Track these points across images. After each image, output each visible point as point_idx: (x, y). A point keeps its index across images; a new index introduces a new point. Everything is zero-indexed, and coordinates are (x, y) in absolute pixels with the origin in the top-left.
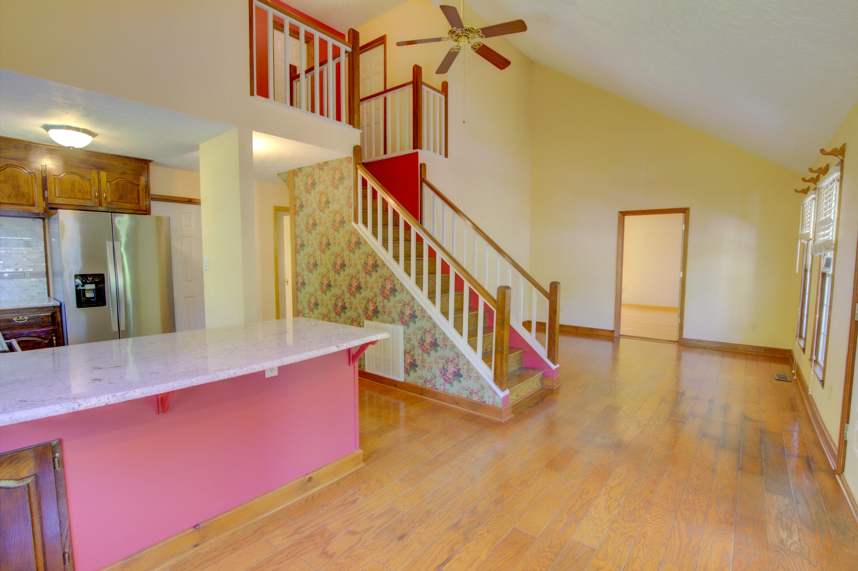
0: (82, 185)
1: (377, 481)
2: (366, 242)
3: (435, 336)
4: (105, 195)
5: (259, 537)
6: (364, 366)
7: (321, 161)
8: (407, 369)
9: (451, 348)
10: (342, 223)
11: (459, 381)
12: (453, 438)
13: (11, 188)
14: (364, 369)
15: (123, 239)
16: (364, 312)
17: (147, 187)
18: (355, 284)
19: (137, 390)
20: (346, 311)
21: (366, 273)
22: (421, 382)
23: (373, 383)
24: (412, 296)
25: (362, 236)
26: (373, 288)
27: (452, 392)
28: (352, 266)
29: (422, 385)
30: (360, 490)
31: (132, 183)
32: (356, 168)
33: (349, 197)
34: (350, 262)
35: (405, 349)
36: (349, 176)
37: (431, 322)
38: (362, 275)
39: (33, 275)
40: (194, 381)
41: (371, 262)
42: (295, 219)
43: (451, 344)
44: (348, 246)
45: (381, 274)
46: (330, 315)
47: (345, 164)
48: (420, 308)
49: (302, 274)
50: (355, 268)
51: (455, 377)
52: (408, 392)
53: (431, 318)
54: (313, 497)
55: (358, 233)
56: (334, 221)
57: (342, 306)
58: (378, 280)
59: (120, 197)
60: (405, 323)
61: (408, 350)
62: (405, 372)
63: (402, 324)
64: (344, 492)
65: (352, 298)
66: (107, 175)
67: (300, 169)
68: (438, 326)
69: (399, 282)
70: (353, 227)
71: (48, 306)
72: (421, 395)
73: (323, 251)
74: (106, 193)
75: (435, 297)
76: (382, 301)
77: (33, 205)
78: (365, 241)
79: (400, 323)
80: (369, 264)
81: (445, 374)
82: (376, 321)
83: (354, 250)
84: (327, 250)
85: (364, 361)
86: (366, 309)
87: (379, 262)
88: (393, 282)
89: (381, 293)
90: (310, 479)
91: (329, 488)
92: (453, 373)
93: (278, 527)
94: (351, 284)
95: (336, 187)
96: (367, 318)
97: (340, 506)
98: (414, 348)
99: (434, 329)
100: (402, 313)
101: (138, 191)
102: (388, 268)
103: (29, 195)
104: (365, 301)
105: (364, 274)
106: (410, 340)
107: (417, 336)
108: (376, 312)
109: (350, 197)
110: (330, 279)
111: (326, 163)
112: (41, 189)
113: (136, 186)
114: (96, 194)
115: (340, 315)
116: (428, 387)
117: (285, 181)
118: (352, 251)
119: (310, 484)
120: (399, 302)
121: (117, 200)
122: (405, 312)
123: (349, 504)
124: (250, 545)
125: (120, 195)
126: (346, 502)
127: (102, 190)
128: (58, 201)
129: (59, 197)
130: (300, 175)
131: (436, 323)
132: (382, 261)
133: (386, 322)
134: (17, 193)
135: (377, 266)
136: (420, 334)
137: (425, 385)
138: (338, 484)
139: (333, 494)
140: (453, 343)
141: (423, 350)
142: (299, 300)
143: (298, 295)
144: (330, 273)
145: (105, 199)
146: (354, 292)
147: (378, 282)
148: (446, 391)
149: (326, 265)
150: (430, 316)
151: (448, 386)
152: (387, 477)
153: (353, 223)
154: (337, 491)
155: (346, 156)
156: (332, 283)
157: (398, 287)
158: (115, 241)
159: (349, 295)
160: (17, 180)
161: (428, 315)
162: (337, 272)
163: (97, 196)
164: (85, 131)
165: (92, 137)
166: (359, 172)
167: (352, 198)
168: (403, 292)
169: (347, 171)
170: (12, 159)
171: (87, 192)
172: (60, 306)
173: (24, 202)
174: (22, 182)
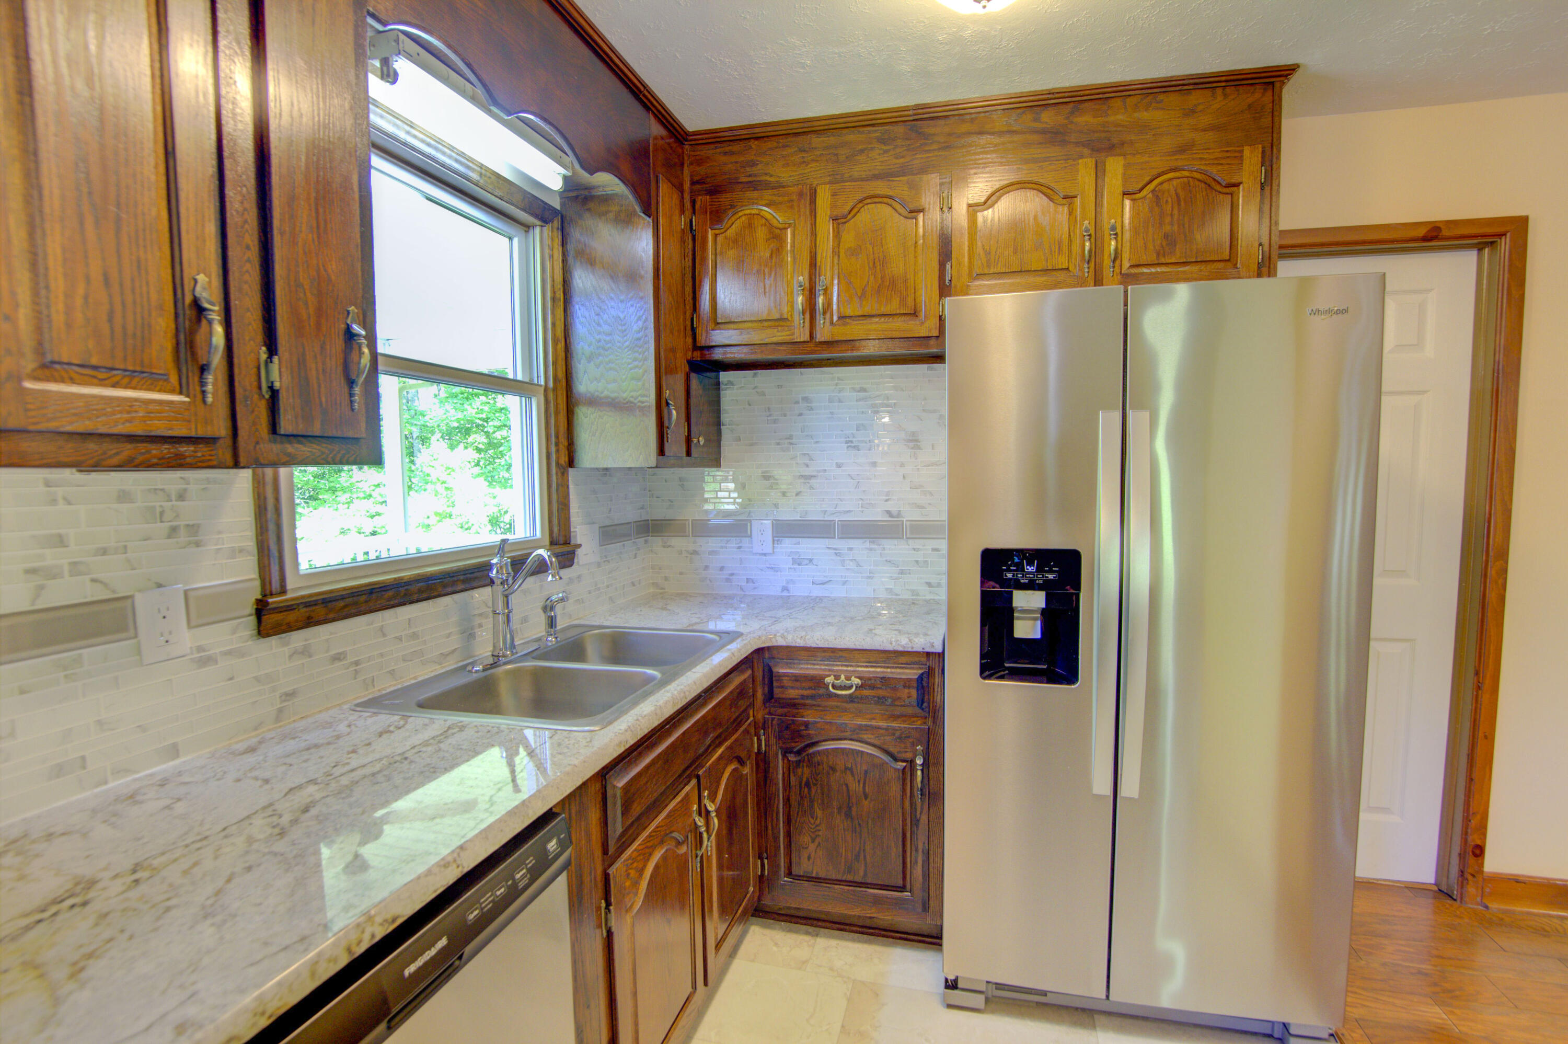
0: (1046, 220)
4: (1113, 243)
13: (867, 268)
15: (1166, 400)
17: (1267, 188)
31: (1211, 181)
39: (920, 531)
59: (1164, 244)
66: (1127, 166)
71: (910, 650)
74: (1119, 238)
77: (914, 314)
101: (1233, 208)
103: (906, 281)
112: (935, 259)
113: (1227, 190)
114: (1087, 244)
121: (1153, 258)
125: (1166, 236)
127: (1106, 227)
128: (980, 287)
129: (980, 277)
134: (880, 282)
145: (1114, 261)
158: (1132, 408)
160: (881, 239)
163: (1090, 251)
170: (876, 177)
171: (1060, 243)
172: (941, 655)
173: (893, 307)
174: (892, 243)
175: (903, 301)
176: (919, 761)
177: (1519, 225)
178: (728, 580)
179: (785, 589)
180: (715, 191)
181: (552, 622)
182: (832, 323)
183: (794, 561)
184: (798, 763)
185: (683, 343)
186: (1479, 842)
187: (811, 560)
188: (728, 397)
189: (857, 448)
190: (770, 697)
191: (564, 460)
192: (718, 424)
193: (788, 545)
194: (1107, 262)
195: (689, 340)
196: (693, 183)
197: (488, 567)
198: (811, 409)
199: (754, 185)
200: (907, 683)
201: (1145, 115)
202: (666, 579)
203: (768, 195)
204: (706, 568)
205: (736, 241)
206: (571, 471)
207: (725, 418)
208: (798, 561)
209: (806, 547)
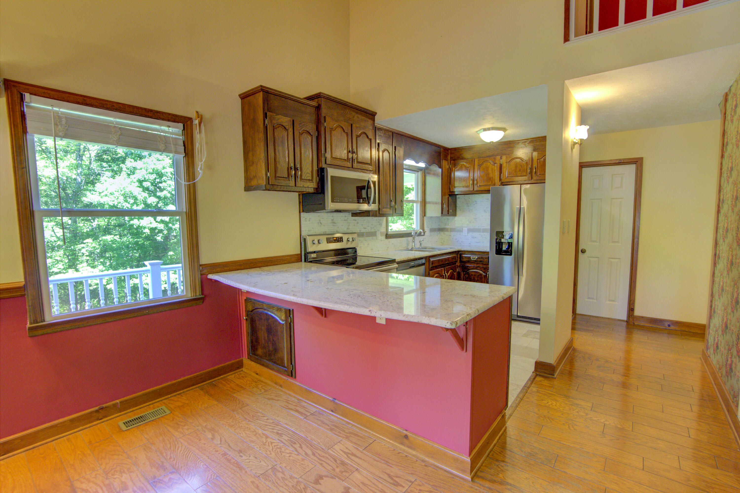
0: (521, 166)
4: (535, 170)
13: (485, 176)
42: (722, 163)
54: (399, 453)
64: (412, 474)
66: (538, 154)
67: (730, 90)
71: (483, 251)
90: (406, 437)
97: (389, 475)
112: (499, 174)
114: (529, 170)
119: (406, 441)
123: (392, 482)
126: (396, 479)
127: (534, 167)
128: (508, 180)
129: (508, 177)
130: (729, 98)
134: (488, 178)
138: (427, 466)
139: (408, 466)
154: (414, 468)
160: (488, 170)
163: (530, 172)
164: (495, 129)
165: (502, 132)
170: (487, 157)
171: (524, 170)
172: (489, 253)
173: (490, 184)
174: (490, 171)
175: (492, 182)
177: (642, 159)
178: (457, 242)
179: (470, 244)
180: (455, 160)
181: (421, 244)
182: (478, 187)
183: (472, 238)
184: (466, 274)
185: (447, 191)
186: (632, 307)
187: (476, 237)
188: (458, 201)
189: (486, 212)
190: (461, 260)
191: (424, 215)
192: (456, 207)
193: (471, 234)
194: (534, 174)
195: (449, 190)
196: (450, 158)
197: (411, 233)
198: (476, 203)
199: (463, 158)
200: (486, 258)
202: (444, 241)
203: (465, 161)
204: (453, 239)
205: (459, 170)
206: (425, 217)
207: (457, 205)
208: (473, 238)
209: (475, 234)
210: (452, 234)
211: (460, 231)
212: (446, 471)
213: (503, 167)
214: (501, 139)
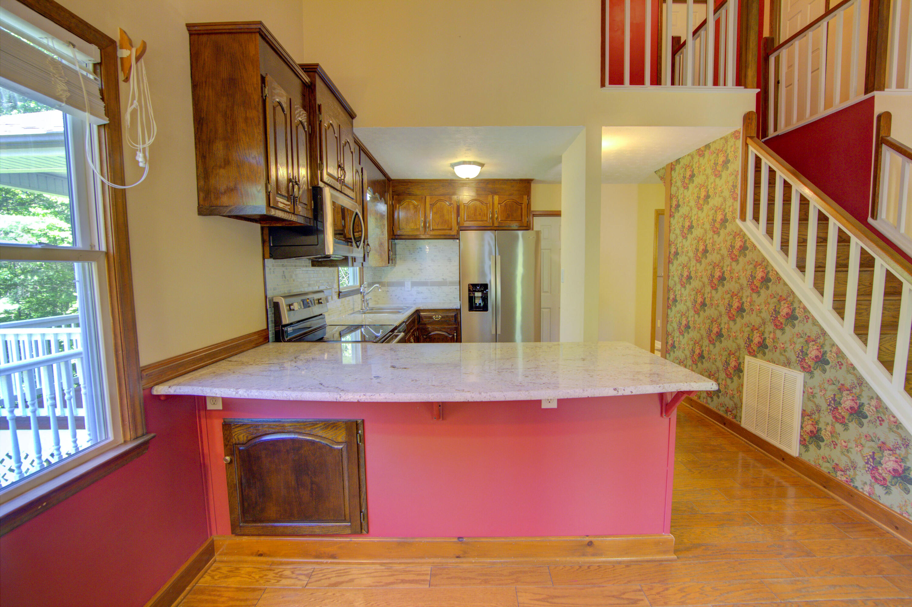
0: (481, 209)
1: (681, 590)
2: (755, 247)
3: (860, 400)
5: (512, 581)
6: (741, 418)
7: (701, 145)
8: (805, 440)
9: (892, 427)
10: (723, 222)
11: (905, 489)
12: (858, 586)
13: (439, 217)
14: (740, 422)
16: (746, 343)
17: (529, 205)
18: (736, 305)
19: (382, 394)
20: (722, 339)
21: (752, 290)
22: (828, 468)
23: (750, 445)
24: (822, 329)
25: (749, 239)
26: (760, 312)
27: (888, 503)
28: (734, 280)
29: (829, 473)
30: (652, 589)
31: (517, 203)
32: (747, 144)
33: (734, 186)
34: (732, 275)
35: (804, 409)
36: (736, 157)
37: (854, 374)
38: (747, 292)
39: (452, 283)
40: (430, 396)
41: (759, 274)
42: (670, 222)
43: (892, 419)
44: (730, 253)
45: (773, 292)
46: (703, 342)
47: (732, 141)
48: (834, 349)
49: (674, 289)
50: (737, 283)
51: (896, 480)
52: (802, 476)
53: (854, 368)
54: (589, 567)
55: (745, 234)
56: (714, 220)
57: (717, 332)
58: (769, 300)
59: (508, 216)
60: (807, 370)
61: (808, 411)
62: (800, 444)
63: (802, 370)
64: (629, 582)
65: (731, 323)
66: (499, 198)
67: (678, 161)
68: (866, 383)
69: (802, 306)
70: (737, 226)
71: (453, 308)
72: (824, 487)
73: (699, 261)
74: (498, 214)
75: (867, 334)
76: (772, 331)
77: (451, 229)
78: (754, 245)
79: (799, 367)
80: (757, 277)
81: (875, 468)
82: (762, 359)
83: (738, 258)
84: (704, 259)
85: (741, 412)
86: (749, 340)
87: (772, 275)
88: (792, 304)
89: (772, 319)
90: (590, 544)
91: (614, 566)
92: (891, 471)
93: (534, 583)
94: (730, 303)
95: (718, 175)
96: (749, 352)
97: (613, 596)
98: (820, 411)
99: (858, 388)
100: (803, 353)
101: (521, 209)
102: (785, 284)
103: (449, 221)
104: (748, 329)
105: (749, 291)
106: (813, 397)
107: (827, 392)
108: (762, 346)
109: (736, 186)
110: (706, 296)
111: (708, 146)
112: (456, 216)
113: (520, 205)
114: (491, 215)
115: (714, 344)
116: (840, 478)
117: (662, 178)
118: (735, 259)
119: (590, 550)
120: (799, 335)
121: (505, 218)
122: (808, 352)
123: (626, 602)
124: (500, 585)
125: (508, 214)
126: (624, 596)
127: (495, 211)
128: (467, 224)
129: (466, 221)
130: (678, 168)
131: (863, 378)
132: (777, 273)
133: (776, 362)
134: (442, 221)
135: (769, 280)
136: (831, 391)
137: (834, 475)
138: (627, 566)
139: (615, 577)
140: (897, 419)
141: (835, 417)
142: (670, 319)
143: (669, 313)
144: (706, 288)
145: (497, 219)
146: (734, 315)
147: (769, 304)
148: (874, 497)
149: (702, 278)
150: (852, 365)
151: (879, 490)
152: (698, 592)
153: (738, 222)
154: (621, 575)
155: (733, 130)
156: (707, 301)
157: (798, 313)
159: (727, 318)
160: (442, 210)
161: (849, 363)
162: (714, 288)
163: (491, 217)
164: (475, 163)
165: (480, 168)
166: (751, 148)
167: (739, 186)
168: (807, 322)
169: (734, 151)
170: (441, 195)
171: (485, 214)
172: (460, 310)
173: (446, 227)
174: (445, 212)
175: (448, 226)
176: (455, 334)
178: (398, 299)
179: (415, 300)
180: (398, 195)
181: (368, 304)
182: (430, 231)
184: (426, 338)
187: (422, 293)
188: (398, 247)
189: (434, 262)
190: (419, 322)
192: (395, 255)
193: (415, 288)
194: (495, 219)
195: (392, 233)
196: (393, 192)
198: (422, 251)
199: (410, 194)
200: (452, 316)
201: (503, 186)
202: (380, 299)
203: (413, 197)
204: (391, 295)
205: (405, 208)
207: (397, 253)
208: (418, 293)
209: (420, 289)
210: (391, 289)
211: (401, 284)
212: (647, 561)
213: (460, 209)
214: (477, 176)
